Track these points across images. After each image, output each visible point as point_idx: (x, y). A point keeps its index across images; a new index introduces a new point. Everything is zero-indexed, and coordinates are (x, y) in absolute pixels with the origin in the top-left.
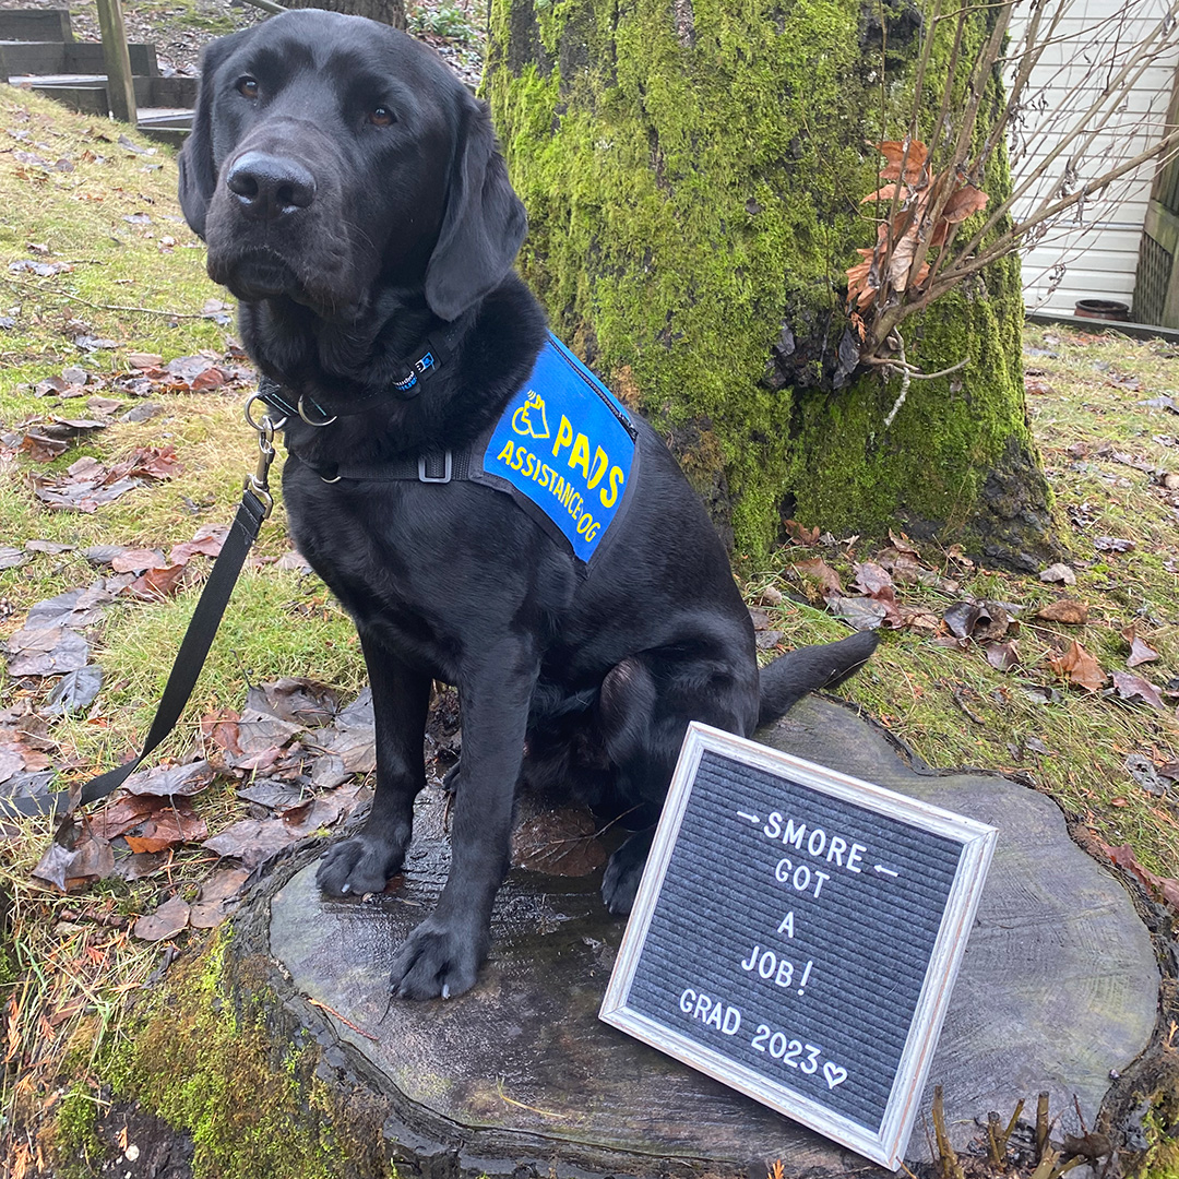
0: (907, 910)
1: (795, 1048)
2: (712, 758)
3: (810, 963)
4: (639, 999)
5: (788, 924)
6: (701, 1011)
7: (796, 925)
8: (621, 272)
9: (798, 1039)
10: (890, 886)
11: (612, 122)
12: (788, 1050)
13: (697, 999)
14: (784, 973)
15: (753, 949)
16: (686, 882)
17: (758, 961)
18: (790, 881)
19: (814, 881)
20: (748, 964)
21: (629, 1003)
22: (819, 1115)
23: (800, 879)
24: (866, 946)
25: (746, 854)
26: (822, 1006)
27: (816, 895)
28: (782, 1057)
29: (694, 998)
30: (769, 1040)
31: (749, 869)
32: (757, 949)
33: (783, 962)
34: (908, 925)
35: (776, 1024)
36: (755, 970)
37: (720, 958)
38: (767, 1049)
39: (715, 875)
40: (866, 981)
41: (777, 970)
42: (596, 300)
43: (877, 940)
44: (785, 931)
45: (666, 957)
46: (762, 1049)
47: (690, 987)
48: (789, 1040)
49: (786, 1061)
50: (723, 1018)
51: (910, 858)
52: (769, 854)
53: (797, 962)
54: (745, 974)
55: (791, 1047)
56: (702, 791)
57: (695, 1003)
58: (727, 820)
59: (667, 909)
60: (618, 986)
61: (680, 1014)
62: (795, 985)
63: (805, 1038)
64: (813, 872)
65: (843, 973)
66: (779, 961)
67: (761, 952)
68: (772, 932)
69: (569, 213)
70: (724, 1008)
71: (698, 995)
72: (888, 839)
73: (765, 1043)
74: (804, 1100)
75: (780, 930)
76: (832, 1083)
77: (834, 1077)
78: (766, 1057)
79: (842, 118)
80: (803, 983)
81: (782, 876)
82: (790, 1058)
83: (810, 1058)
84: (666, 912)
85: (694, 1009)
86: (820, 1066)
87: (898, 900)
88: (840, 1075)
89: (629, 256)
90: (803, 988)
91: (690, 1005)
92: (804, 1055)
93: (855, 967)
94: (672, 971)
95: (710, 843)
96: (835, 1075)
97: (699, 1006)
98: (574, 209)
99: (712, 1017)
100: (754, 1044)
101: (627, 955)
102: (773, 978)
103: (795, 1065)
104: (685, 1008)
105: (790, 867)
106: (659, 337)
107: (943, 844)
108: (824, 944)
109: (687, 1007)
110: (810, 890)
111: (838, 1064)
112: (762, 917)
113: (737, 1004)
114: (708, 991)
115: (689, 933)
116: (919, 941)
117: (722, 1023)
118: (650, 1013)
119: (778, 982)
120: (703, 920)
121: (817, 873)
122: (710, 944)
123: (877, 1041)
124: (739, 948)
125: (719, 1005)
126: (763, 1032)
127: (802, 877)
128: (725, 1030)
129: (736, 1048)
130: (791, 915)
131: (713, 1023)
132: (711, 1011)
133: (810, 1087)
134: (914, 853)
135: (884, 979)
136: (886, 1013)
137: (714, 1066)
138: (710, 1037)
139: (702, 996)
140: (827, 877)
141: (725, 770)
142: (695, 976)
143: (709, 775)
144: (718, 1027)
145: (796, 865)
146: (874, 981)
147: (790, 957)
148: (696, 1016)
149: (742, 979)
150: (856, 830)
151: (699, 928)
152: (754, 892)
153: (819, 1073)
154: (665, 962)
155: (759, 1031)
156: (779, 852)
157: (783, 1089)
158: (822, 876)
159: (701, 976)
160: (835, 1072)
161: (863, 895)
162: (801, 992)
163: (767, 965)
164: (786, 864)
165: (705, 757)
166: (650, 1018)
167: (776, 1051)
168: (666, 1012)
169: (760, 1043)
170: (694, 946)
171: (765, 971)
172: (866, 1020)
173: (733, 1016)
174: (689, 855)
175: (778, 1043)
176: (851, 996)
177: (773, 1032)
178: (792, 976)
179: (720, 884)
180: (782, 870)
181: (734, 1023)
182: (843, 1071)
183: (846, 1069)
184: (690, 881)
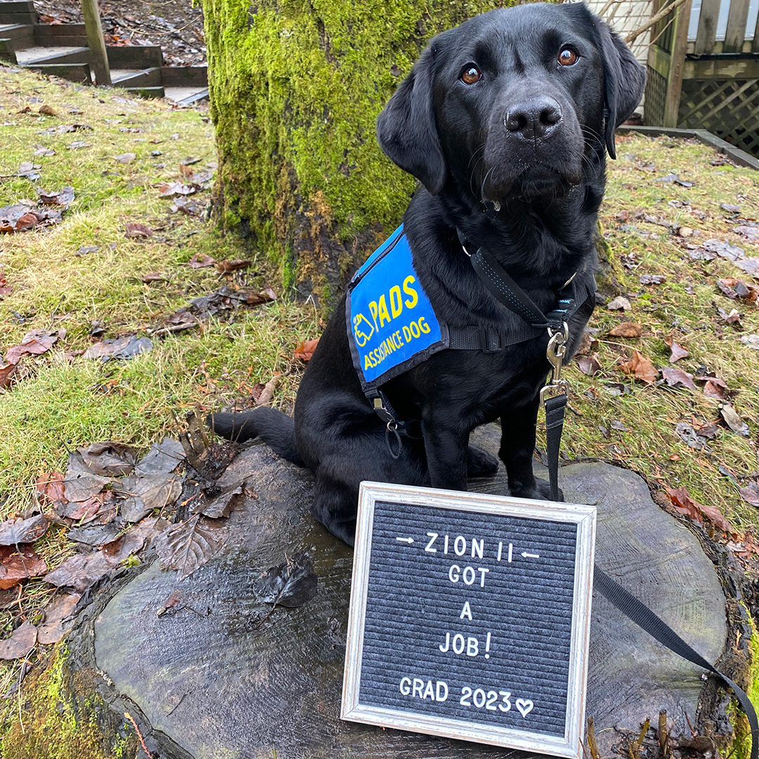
0: (549, 579)
1: (492, 696)
2: (382, 505)
3: (489, 634)
4: (368, 696)
5: (466, 611)
6: (417, 691)
7: (472, 610)
8: (309, 124)
9: (493, 689)
10: (533, 565)
11: (290, 17)
12: (487, 699)
13: (412, 683)
14: (472, 646)
15: (445, 635)
16: (384, 601)
17: (451, 643)
18: (461, 580)
19: (479, 575)
20: (444, 647)
21: (361, 701)
22: (521, 738)
24: (526, 611)
25: (424, 569)
26: (504, 661)
27: (482, 585)
28: (485, 706)
29: (410, 683)
30: (472, 696)
31: (429, 579)
32: (448, 635)
33: (470, 639)
34: (551, 588)
35: (474, 683)
36: (451, 649)
37: (422, 649)
38: (472, 703)
39: (405, 590)
40: (532, 635)
41: (466, 645)
42: (293, 146)
43: (533, 605)
44: (466, 617)
45: (381, 659)
46: (468, 704)
47: (405, 676)
48: (486, 692)
49: (488, 707)
50: (435, 690)
51: (542, 542)
52: (441, 564)
53: (480, 635)
54: (444, 655)
55: (489, 697)
56: (381, 531)
57: (411, 687)
58: (404, 548)
59: (374, 624)
60: (350, 692)
61: (402, 697)
62: (482, 653)
63: (497, 687)
64: (476, 569)
65: (515, 634)
66: (466, 639)
67: (452, 636)
68: (457, 619)
69: (267, 84)
70: (434, 683)
71: (412, 680)
72: (524, 533)
74: (507, 730)
75: (462, 617)
76: (524, 713)
77: (525, 709)
78: (473, 709)
79: (451, 3)
80: (487, 650)
81: (455, 578)
82: (491, 704)
83: (505, 700)
84: (374, 627)
85: (411, 691)
86: (513, 703)
87: (540, 573)
88: (528, 705)
89: (313, 112)
90: (488, 653)
91: (408, 689)
92: (500, 699)
93: (521, 627)
94: (388, 668)
95: (395, 568)
96: (525, 706)
97: (415, 688)
98: (270, 81)
99: (427, 692)
100: (462, 703)
101: (352, 667)
102: (465, 652)
103: (494, 708)
104: (405, 692)
105: (459, 571)
106: (340, 169)
107: (562, 526)
108: (496, 618)
109: (406, 691)
110: (477, 582)
111: (525, 698)
112: (446, 610)
113: (442, 678)
114: (419, 674)
115: (395, 637)
116: (561, 598)
117: (435, 694)
118: (379, 703)
119: (469, 654)
120: (403, 625)
121: (480, 569)
122: (412, 641)
123: (548, 674)
124: (434, 637)
125: (430, 682)
126: (467, 692)
127: (469, 575)
128: (438, 699)
129: (450, 709)
130: (467, 604)
131: (429, 696)
132: (424, 688)
133: (509, 720)
134: (544, 538)
135: (544, 630)
136: (550, 653)
137: (437, 728)
138: (430, 707)
139: (415, 680)
140: (487, 570)
141: (394, 512)
142: (407, 667)
143: (383, 519)
144: (433, 698)
145: (462, 567)
146: (537, 633)
147: (474, 633)
148: (414, 695)
149: (442, 659)
150: (500, 532)
151: (401, 631)
152: (437, 595)
153: (514, 709)
154: (381, 663)
155: (463, 692)
156: (448, 561)
157: (491, 728)
158: (484, 571)
159: (411, 665)
160: (524, 705)
161: (515, 576)
162: (487, 656)
163: (459, 644)
164: (455, 569)
165: (377, 506)
166: (380, 707)
167: (479, 703)
168: (391, 699)
169: (465, 700)
170: (401, 646)
171: (458, 649)
172: (537, 662)
173: (442, 687)
174: (382, 581)
175: (479, 697)
176: (523, 649)
177: (474, 690)
178: (478, 647)
179: (410, 595)
180: (453, 573)
181: (444, 692)
182: (529, 702)
183: (532, 699)
184: (387, 599)
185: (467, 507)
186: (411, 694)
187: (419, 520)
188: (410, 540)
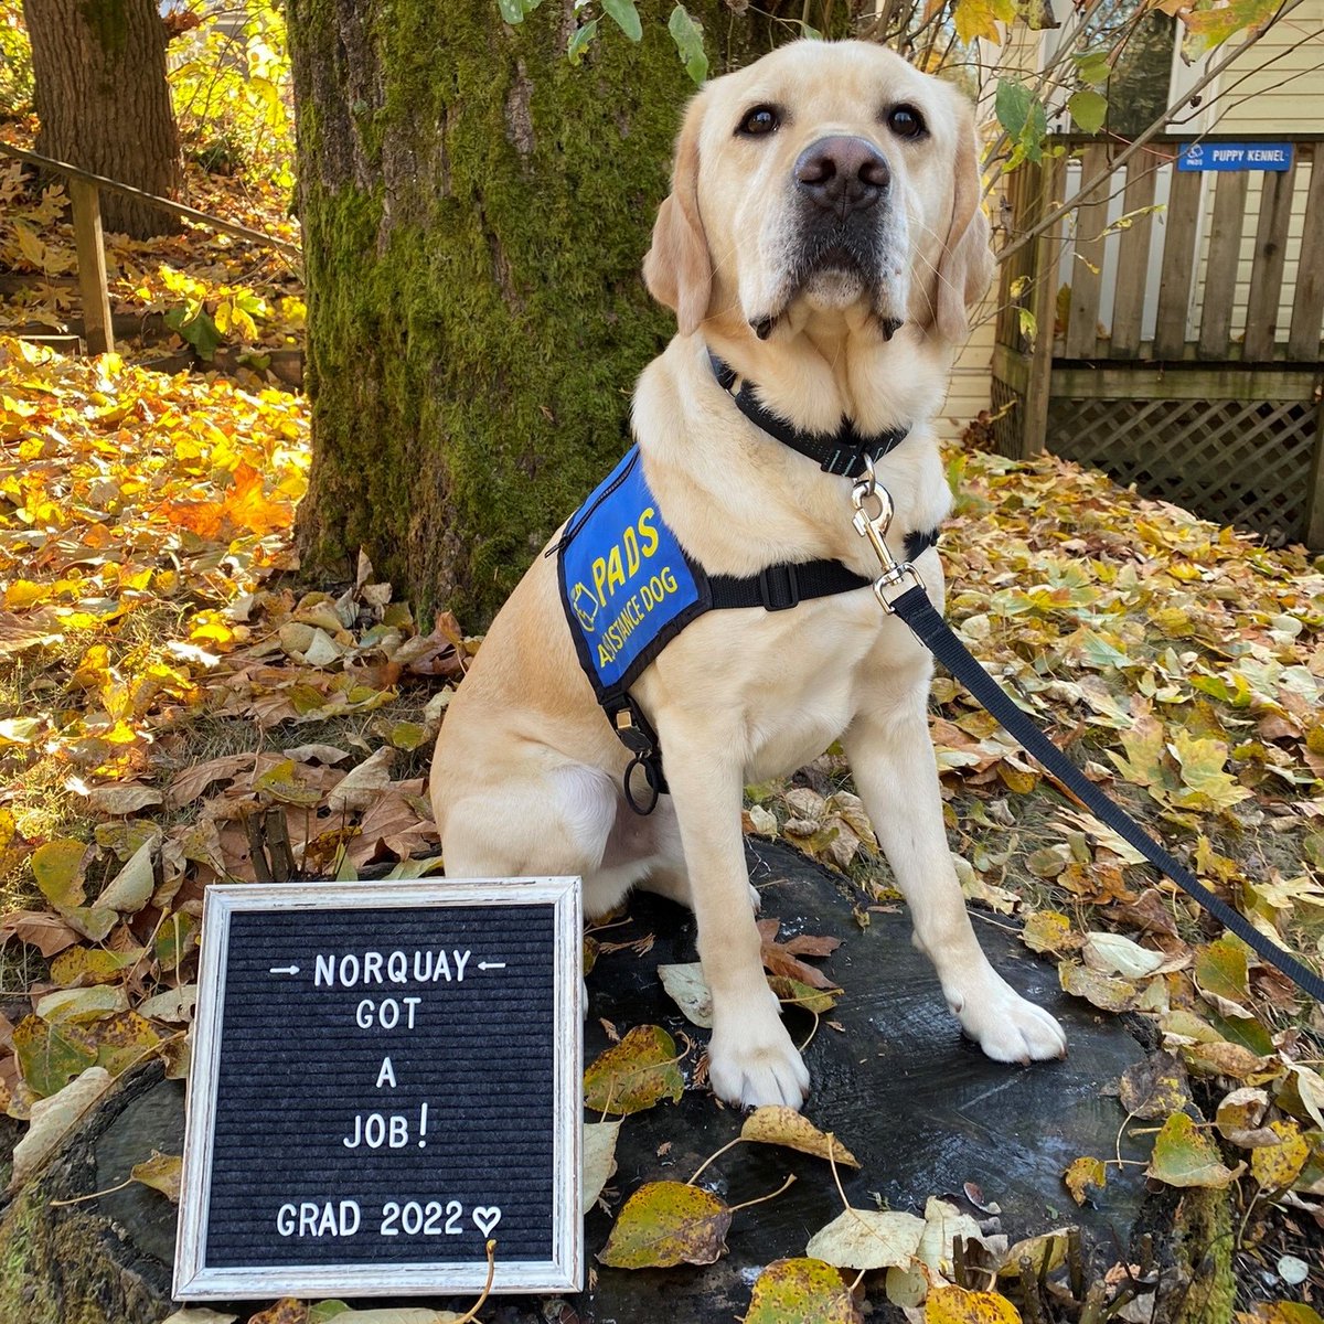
0: (515, 999)
1: (434, 1211)
2: (244, 920)
3: (425, 1106)
4: (219, 1253)
5: (387, 1073)
6: (307, 1225)
7: (396, 1072)
9: (434, 1200)
10: (490, 982)
12: (426, 1218)
13: (299, 1212)
14: (396, 1132)
15: (353, 1120)
16: (248, 1079)
17: (363, 1133)
18: (376, 1022)
19: (404, 1011)
20: (352, 1140)
21: (209, 1261)
23: (387, 1015)
24: (481, 1059)
25: (315, 1015)
26: (451, 1149)
27: (411, 1026)
28: (422, 1230)
29: (294, 1213)
30: (400, 1218)
31: (324, 1030)
32: (358, 1119)
33: (394, 1120)
34: (520, 1015)
35: (403, 1195)
36: (364, 1143)
37: (315, 1151)
38: (402, 1230)
39: (283, 1055)
40: (493, 1097)
41: (388, 1131)
43: (492, 1047)
44: (386, 1082)
45: (245, 1180)
46: (394, 1232)
47: (286, 1202)
48: (423, 1206)
49: (427, 1231)
50: (337, 1220)
51: (503, 942)
52: (342, 1003)
53: (409, 1111)
54: (352, 1153)
55: (428, 1213)
56: (242, 962)
57: (297, 1220)
58: (283, 984)
59: (232, 1121)
60: (191, 1249)
61: (281, 1240)
62: (413, 1142)
63: (441, 1195)
64: (400, 1002)
65: (467, 1101)
66: (387, 1122)
67: (364, 1122)
68: (371, 1090)
70: (336, 1208)
71: (298, 1208)
72: (476, 932)
73: (397, 1224)
74: (460, 1265)
75: (379, 1084)
76: (487, 1229)
77: (487, 1222)
78: (402, 1239)
80: (423, 1132)
81: (365, 1022)
82: (432, 1226)
84: (231, 1126)
85: (297, 1226)
86: (469, 1217)
87: (501, 993)
88: (493, 1216)
91: (291, 1224)
93: (474, 1088)
94: (257, 1194)
95: (266, 1021)
96: (487, 1218)
97: (303, 1221)
99: (324, 1224)
100: (385, 1231)
101: (192, 1202)
102: (386, 1142)
103: (438, 1231)
104: (284, 1231)
105: (372, 1007)
107: (532, 914)
108: (433, 1077)
109: (287, 1228)
110: (403, 1023)
111: (488, 1205)
112: (354, 1078)
113: (348, 1196)
114: (310, 1196)
115: (267, 1138)
116: (537, 1027)
117: (338, 1225)
118: (240, 1261)
119: (393, 1144)
120: (282, 1114)
121: (406, 1000)
122: (298, 1139)
123: (521, 1158)
124: (336, 1127)
125: (329, 1206)
126: (391, 1211)
127: (389, 1014)
128: (344, 1232)
129: (365, 1248)
130: (387, 1063)
131: (327, 1231)
132: (320, 1218)
133: (464, 1248)
134: (505, 936)
135: (511, 1086)
136: (523, 1123)
137: (342, 1281)
138: (330, 1251)
139: (304, 1206)
140: (418, 1000)
141: (264, 928)
142: (288, 1186)
143: (244, 941)
144: (335, 1233)
145: (378, 1003)
146: (501, 1093)
147: (399, 1110)
148: (302, 1233)
149: (347, 1163)
150: (439, 935)
151: (278, 1126)
152: (337, 1054)
153: (471, 1227)
154: (245, 1188)
155: (385, 1212)
156: (354, 996)
157: (432, 1266)
158: (412, 1001)
159: (296, 1182)
160: (485, 1216)
161: (463, 1004)
162: (422, 1144)
163: (375, 1133)
164: (367, 1006)
165: (235, 920)
166: (244, 1266)
167: (412, 1226)
168: (263, 1249)
169: (390, 1226)
170: (279, 1153)
171: (375, 1139)
172: (503, 1141)
173: (349, 1210)
174: (244, 1045)
175: (412, 1217)
176: (481, 1122)
177: (402, 1206)
178: (408, 1131)
179: (292, 1062)
180: (363, 1015)
181: (353, 1218)
182: (495, 1210)
183: (498, 1206)
184: (253, 1075)
185: (383, 902)
186: (296, 1232)
187: (306, 935)
188: (294, 970)
